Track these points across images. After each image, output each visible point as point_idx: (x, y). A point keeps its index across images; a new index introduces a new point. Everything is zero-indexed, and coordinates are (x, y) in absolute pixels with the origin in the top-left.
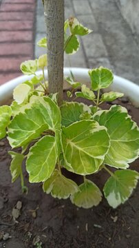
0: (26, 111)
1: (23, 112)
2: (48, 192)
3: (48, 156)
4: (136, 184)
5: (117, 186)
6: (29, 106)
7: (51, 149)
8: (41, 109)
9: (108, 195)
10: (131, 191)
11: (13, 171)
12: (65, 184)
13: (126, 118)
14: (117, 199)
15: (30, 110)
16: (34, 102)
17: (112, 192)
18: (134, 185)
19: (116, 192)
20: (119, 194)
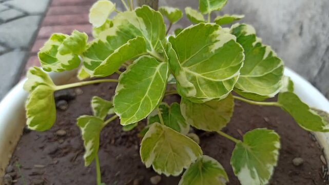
0: (109, 38)
1: (104, 41)
2: (148, 165)
3: (149, 88)
4: (276, 158)
5: (250, 158)
6: (112, 32)
7: (153, 77)
8: (131, 29)
9: (239, 170)
10: (271, 171)
11: (87, 141)
12: (174, 151)
13: (254, 44)
14: (254, 177)
15: (114, 37)
16: (119, 24)
17: (244, 166)
18: (273, 160)
19: (250, 168)
20: (254, 170)
